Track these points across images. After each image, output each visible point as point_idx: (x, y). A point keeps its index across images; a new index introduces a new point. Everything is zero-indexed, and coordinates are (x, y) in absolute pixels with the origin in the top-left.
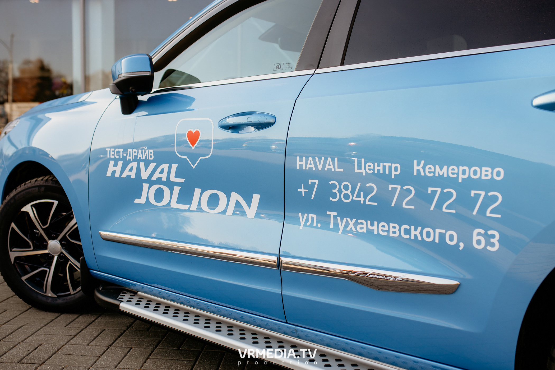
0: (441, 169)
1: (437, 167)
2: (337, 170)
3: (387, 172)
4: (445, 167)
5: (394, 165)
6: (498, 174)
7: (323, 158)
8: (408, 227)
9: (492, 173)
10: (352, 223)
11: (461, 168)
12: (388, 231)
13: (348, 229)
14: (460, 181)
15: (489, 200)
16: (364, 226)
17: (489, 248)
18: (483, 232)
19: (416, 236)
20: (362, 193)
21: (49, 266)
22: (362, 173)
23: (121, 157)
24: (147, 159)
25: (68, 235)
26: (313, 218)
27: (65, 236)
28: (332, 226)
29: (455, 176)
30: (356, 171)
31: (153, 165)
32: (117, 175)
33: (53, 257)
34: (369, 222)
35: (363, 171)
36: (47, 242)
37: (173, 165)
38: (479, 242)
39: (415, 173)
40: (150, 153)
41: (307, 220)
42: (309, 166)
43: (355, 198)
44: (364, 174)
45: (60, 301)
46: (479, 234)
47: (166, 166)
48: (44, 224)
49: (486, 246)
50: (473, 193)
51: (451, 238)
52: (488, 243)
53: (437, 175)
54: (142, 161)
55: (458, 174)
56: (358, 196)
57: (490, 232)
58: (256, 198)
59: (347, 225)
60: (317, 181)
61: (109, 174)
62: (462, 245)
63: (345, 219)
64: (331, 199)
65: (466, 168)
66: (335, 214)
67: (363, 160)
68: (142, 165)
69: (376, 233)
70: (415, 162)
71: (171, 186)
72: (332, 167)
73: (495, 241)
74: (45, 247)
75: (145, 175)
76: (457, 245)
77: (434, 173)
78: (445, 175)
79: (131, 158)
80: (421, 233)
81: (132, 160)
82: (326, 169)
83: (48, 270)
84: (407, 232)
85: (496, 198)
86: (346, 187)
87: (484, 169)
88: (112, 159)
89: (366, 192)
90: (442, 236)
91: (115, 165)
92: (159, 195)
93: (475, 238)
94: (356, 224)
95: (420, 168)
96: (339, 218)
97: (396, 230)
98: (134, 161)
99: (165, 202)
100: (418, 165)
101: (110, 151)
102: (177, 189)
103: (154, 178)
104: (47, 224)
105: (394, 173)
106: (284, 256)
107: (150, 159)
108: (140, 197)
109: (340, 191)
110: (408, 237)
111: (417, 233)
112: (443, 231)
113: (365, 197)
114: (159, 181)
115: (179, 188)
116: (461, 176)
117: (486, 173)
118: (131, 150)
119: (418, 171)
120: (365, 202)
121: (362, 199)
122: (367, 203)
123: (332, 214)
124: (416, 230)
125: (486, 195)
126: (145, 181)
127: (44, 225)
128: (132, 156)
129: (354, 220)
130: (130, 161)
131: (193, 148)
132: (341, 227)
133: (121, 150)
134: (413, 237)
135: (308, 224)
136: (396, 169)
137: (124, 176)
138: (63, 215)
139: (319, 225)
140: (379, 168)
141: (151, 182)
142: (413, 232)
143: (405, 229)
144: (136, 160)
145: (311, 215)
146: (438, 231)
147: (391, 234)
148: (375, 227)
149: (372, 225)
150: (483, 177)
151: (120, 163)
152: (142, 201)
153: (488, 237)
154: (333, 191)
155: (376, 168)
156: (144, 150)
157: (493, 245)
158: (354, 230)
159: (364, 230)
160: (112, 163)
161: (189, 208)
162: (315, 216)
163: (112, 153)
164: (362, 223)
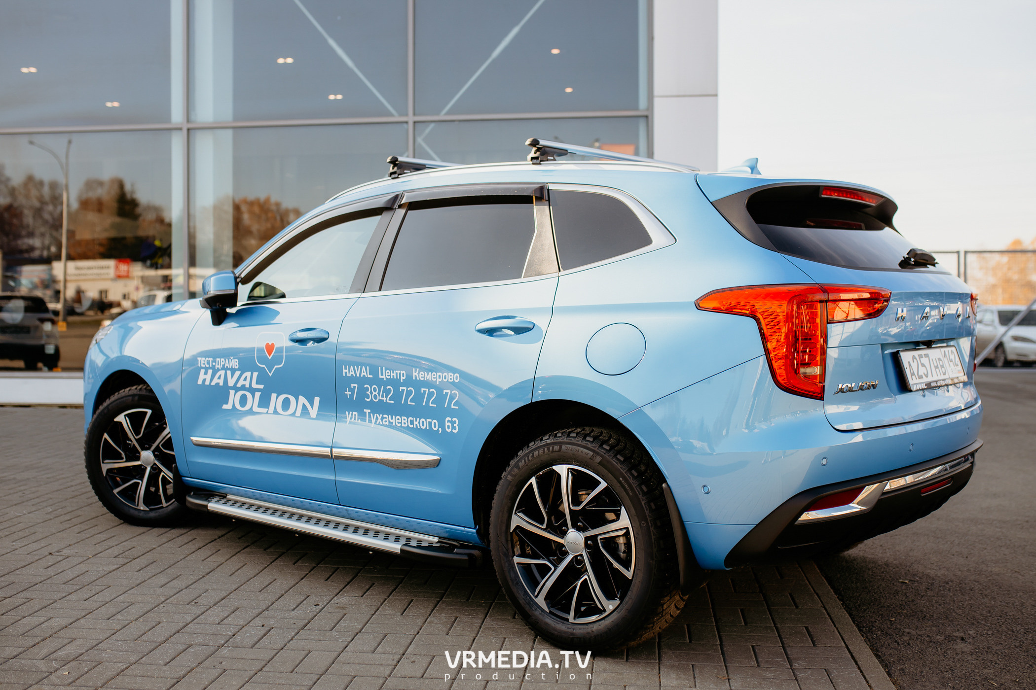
2: (369, 376)
3: (398, 378)
5: (402, 372)
7: (360, 367)
8: (412, 419)
11: (438, 374)
12: (401, 423)
16: (387, 420)
21: (142, 479)
22: (384, 378)
23: (211, 366)
25: (162, 445)
26: (355, 415)
27: (158, 446)
29: (435, 380)
30: (380, 377)
31: (238, 373)
32: (207, 383)
33: (146, 468)
35: (384, 377)
36: (140, 453)
37: (254, 373)
42: (351, 373)
43: (381, 398)
44: (385, 380)
45: (152, 515)
47: (248, 374)
48: (137, 433)
55: (436, 378)
56: (382, 396)
58: (317, 400)
59: (377, 418)
60: (356, 385)
61: (200, 382)
64: (366, 399)
66: (369, 411)
68: (229, 373)
71: (252, 391)
72: (365, 374)
73: (456, 425)
74: (138, 459)
75: (231, 383)
76: (438, 430)
78: (430, 380)
79: (219, 367)
80: (419, 423)
82: (362, 376)
83: (140, 482)
84: (412, 423)
86: (375, 390)
88: (203, 368)
89: (387, 392)
91: (206, 373)
93: (447, 424)
94: (382, 418)
95: (416, 374)
96: (372, 414)
97: (406, 421)
99: (247, 407)
101: (201, 361)
102: (258, 394)
103: (239, 385)
104: (140, 433)
105: (402, 378)
106: (335, 447)
108: (227, 403)
109: (371, 393)
111: (417, 423)
113: (386, 397)
114: (243, 388)
115: (260, 393)
116: (438, 380)
117: (451, 377)
120: (386, 400)
121: (384, 399)
122: (388, 401)
123: (367, 411)
126: (232, 388)
127: (137, 435)
129: (381, 415)
130: (218, 370)
132: (373, 421)
137: (213, 383)
138: (155, 425)
141: (237, 390)
142: (415, 423)
144: (223, 368)
145: (354, 413)
146: (428, 420)
147: (403, 425)
149: (392, 419)
151: (210, 372)
152: (228, 407)
154: (367, 392)
155: (392, 374)
159: (387, 423)
160: (203, 371)
162: (356, 413)
163: (203, 362)
164: (386, 418)
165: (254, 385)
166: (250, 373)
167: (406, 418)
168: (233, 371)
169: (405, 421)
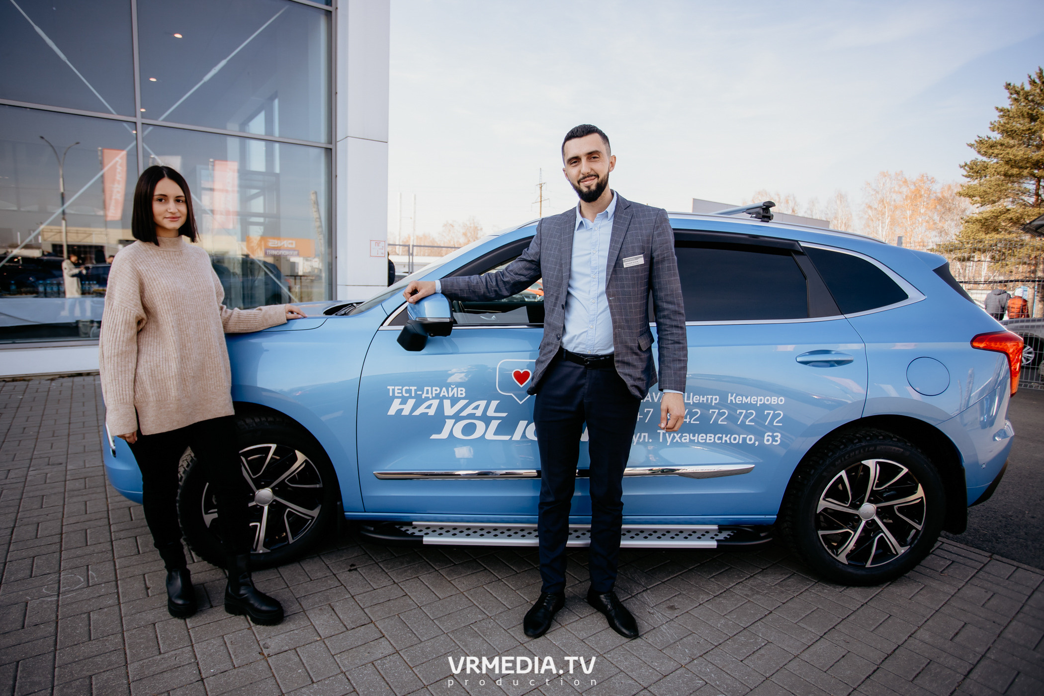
0: (747, 398)
1: (744, 397)
3: (709, 402)
4: (749, 397)
5: (714, 397)
6: (781, 401)
8: (720, 435)
9: (778, 400)
10: (677, 437)
11: (759, 398)
12: (706, 439)
13: (675, 441)
14: (758, 405)
15: (775, 416)
16: (688, 438)
17: (774, 443)
18: (771, 434)
19: (726, 441)
20: (688, 416)
23: (413, 395)
24: (456, 396)
26: (644, 436)
28: (661, 440)
29: (755, 402)
32: (406, 412)
34: (691, 435)
35: (691, 401)
38: (768, 440)
39: (729, 402)
40: (459, 390)
41: (640, 437)
46: (768, 436)
47: (483, 403)
49: (772, 442)
50: (766, 412)
51: (750, 439)
52: (774, 440)
53: (743, 402)
54: (448, 398)
55: (757, 401)
57: (775, 434)
59: (674, 437)
61: (392, 412)
62: (757, 443)
63: (672, 434)
65: (762, 398)
67: (692, 394)
69: (696, 441)
70: (730, 394)
77: (742, 401)
79: (430, 395)
80: (730, 439)
81: (431, 398)
85: (780, 414)
87: (773, 398)
90: (744, 439)
92: (469, 429)
93: (766, 438)
94: (680, 438)
95: (733, 398)
96: (667, 434)
98: (433, 398)
100: (732, 396)
101: (394, 390)
103: (464, 414)
107: (459, 396)
108: (440, 432)
110: (720, 441)
111: (727, 439)
112: (745, 436)
113: (690, 418)
116: (759, 403)
118: (430, 388)
119: (731, 400)
120: (690, 422)
122: (692, 422)
124: (726, 437)
125: (774, 413)
126: (450, 417)
128: (432, 394)
129: (680, 434)
130: (427, 399)
131: (521, 386)
132: (669, 440)
133: (413, 388)
134: (723, 442)
135: (641, 441)
136: (716, 399)
137: (417, 413)
139: (650, 440)
140: (703, 399)
142: (724, 438)
143: (719, 437)
144: (437, 396)
145: (643, 434)
147: (708, 441)
148: (696, 438)
149: (694, 436)
150: (772, 403)
151: (411, 402)
153: (773, 437)
155: (701, 399)
156: (450, 389)
157: (777, 441)
158: (679, 441)
159: (688, 441)
161: (511, 438)
163: (396, 391)
164: (686, 436)
165: (491, 413)
166: (485, 402)
167: (713, 436)
168: (454, 401)
169: (710, 438)
